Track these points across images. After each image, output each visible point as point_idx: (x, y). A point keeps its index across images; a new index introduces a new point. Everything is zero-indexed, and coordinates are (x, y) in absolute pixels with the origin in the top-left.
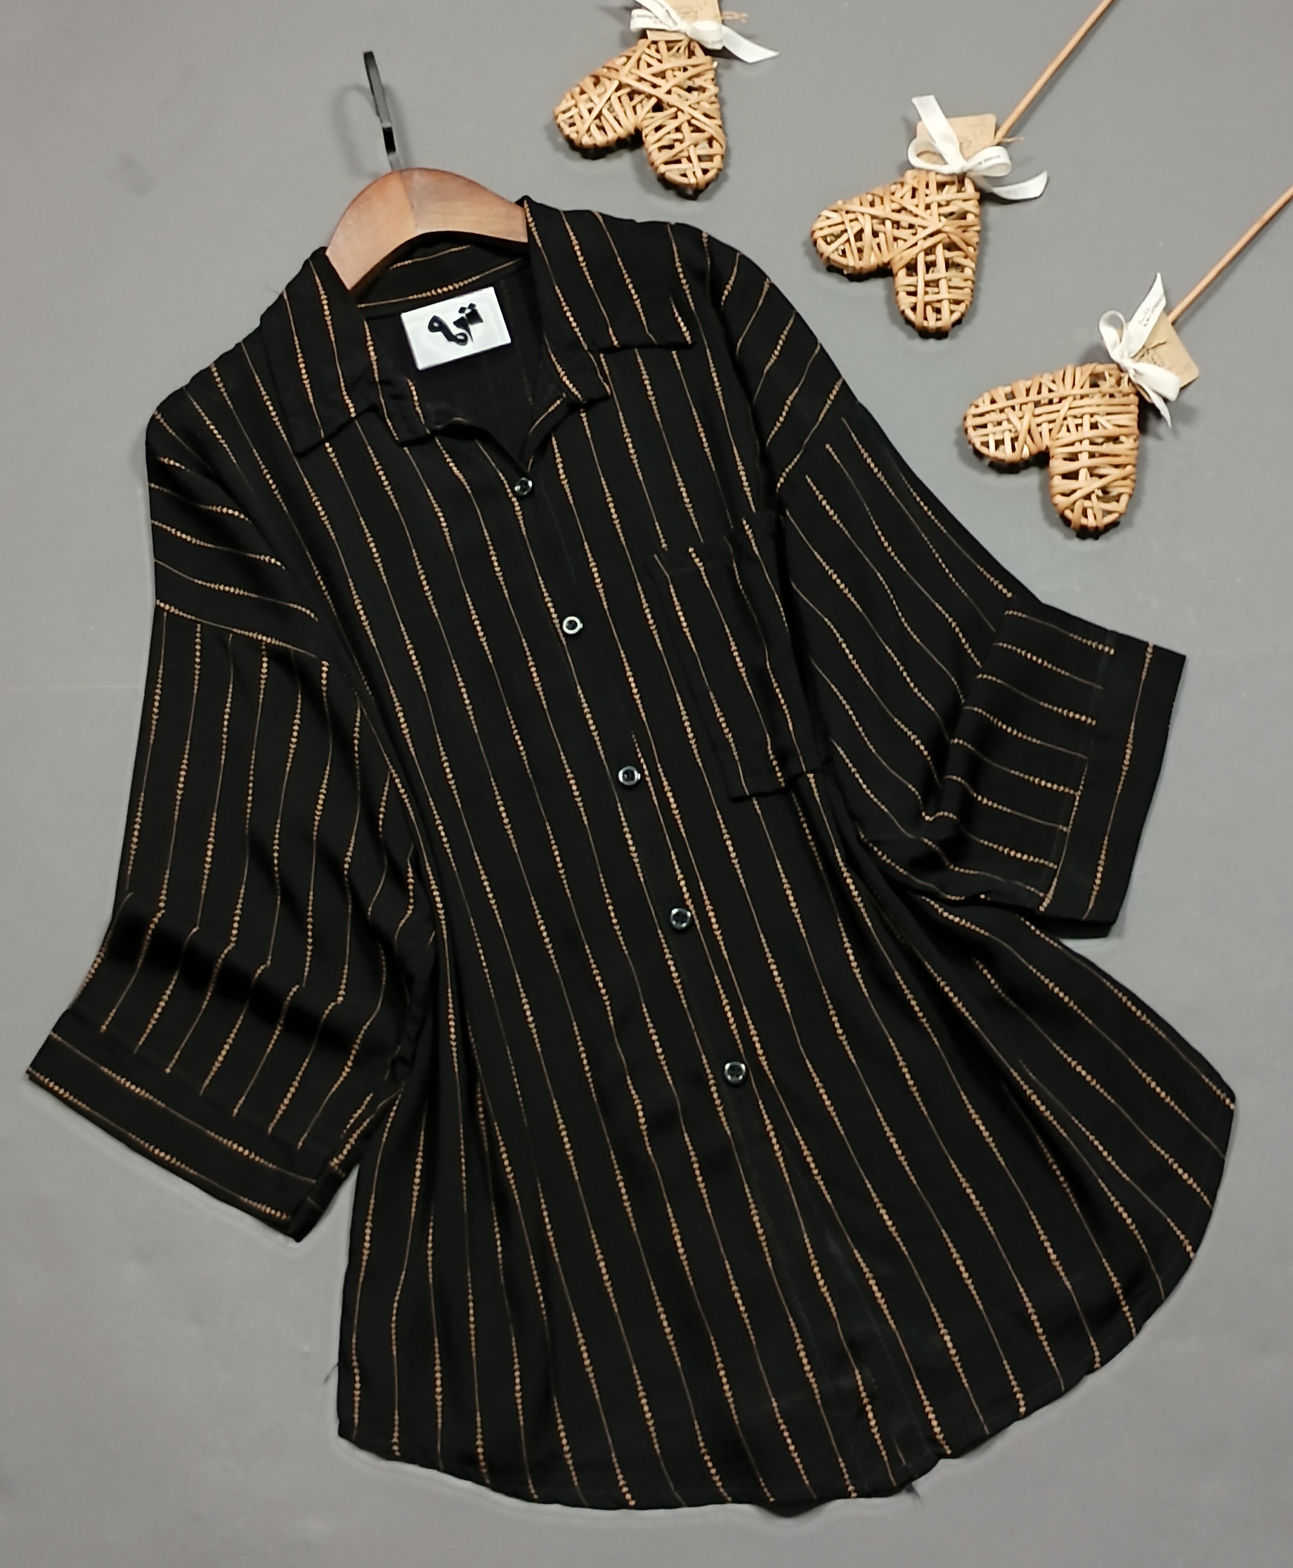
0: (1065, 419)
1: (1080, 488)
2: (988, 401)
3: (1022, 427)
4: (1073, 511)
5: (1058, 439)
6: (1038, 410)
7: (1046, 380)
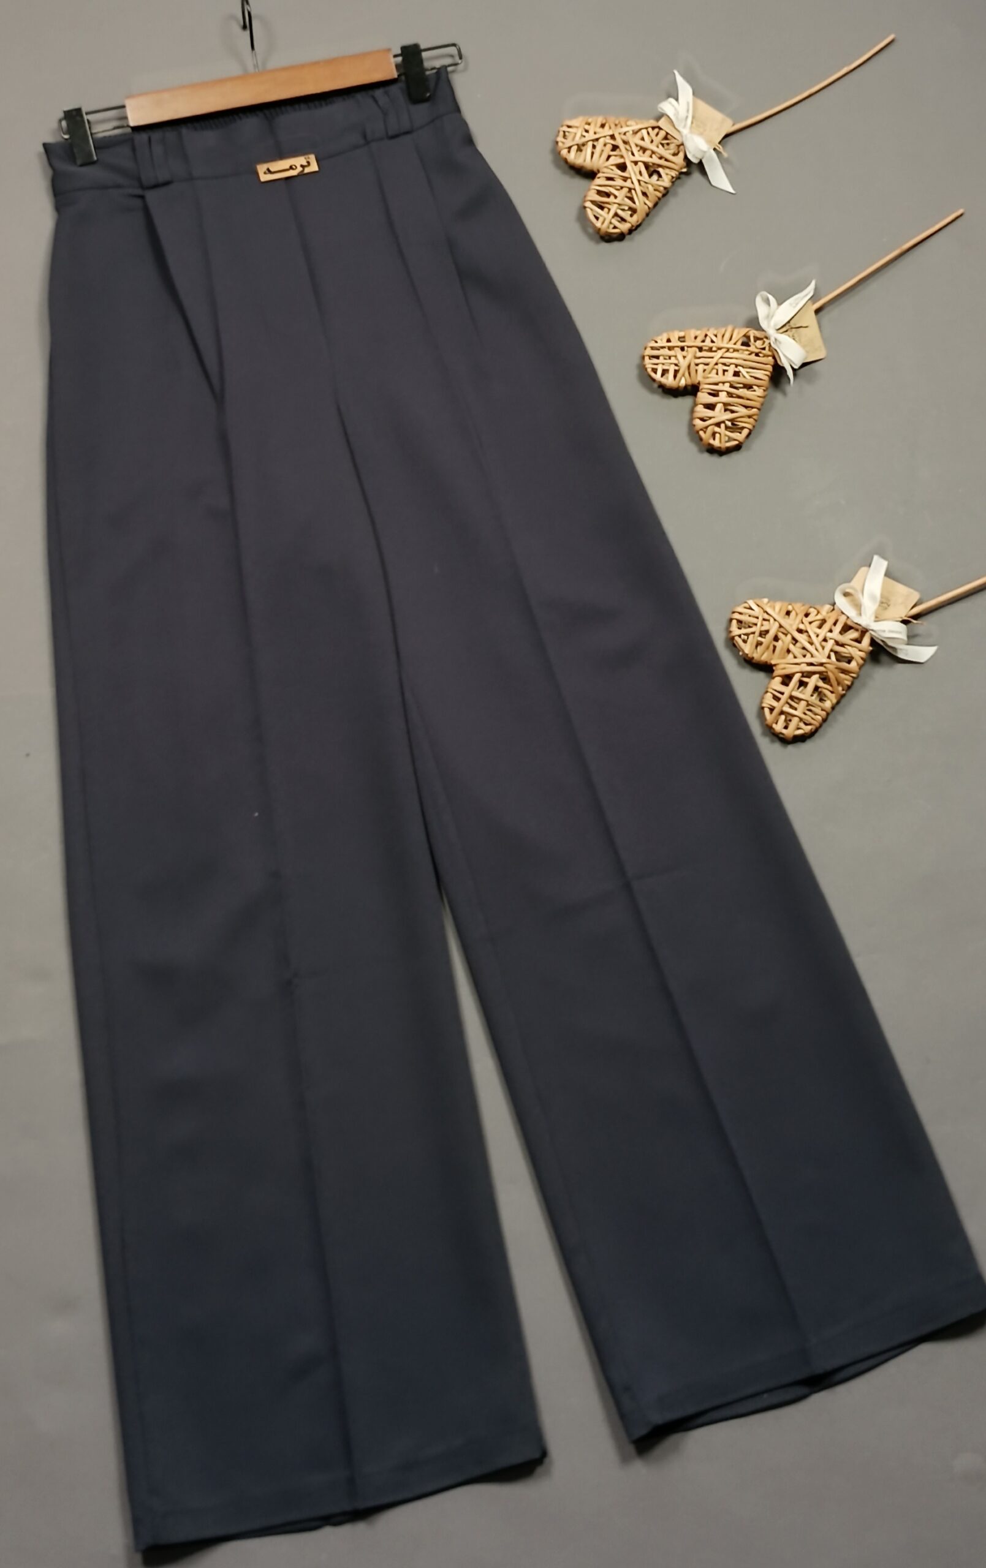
0: (716, 364)
1: (714, 417)
2: (665, 340)
3: (683, 364)
4: (705, 432)
5: (708, 378)
6: (699, 354)
7: (711, 334)
